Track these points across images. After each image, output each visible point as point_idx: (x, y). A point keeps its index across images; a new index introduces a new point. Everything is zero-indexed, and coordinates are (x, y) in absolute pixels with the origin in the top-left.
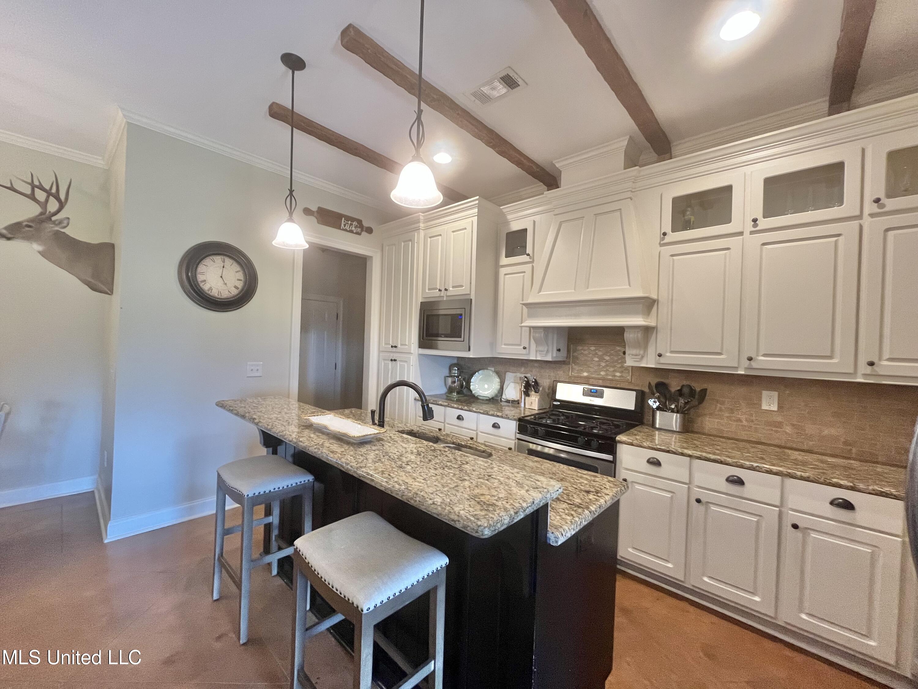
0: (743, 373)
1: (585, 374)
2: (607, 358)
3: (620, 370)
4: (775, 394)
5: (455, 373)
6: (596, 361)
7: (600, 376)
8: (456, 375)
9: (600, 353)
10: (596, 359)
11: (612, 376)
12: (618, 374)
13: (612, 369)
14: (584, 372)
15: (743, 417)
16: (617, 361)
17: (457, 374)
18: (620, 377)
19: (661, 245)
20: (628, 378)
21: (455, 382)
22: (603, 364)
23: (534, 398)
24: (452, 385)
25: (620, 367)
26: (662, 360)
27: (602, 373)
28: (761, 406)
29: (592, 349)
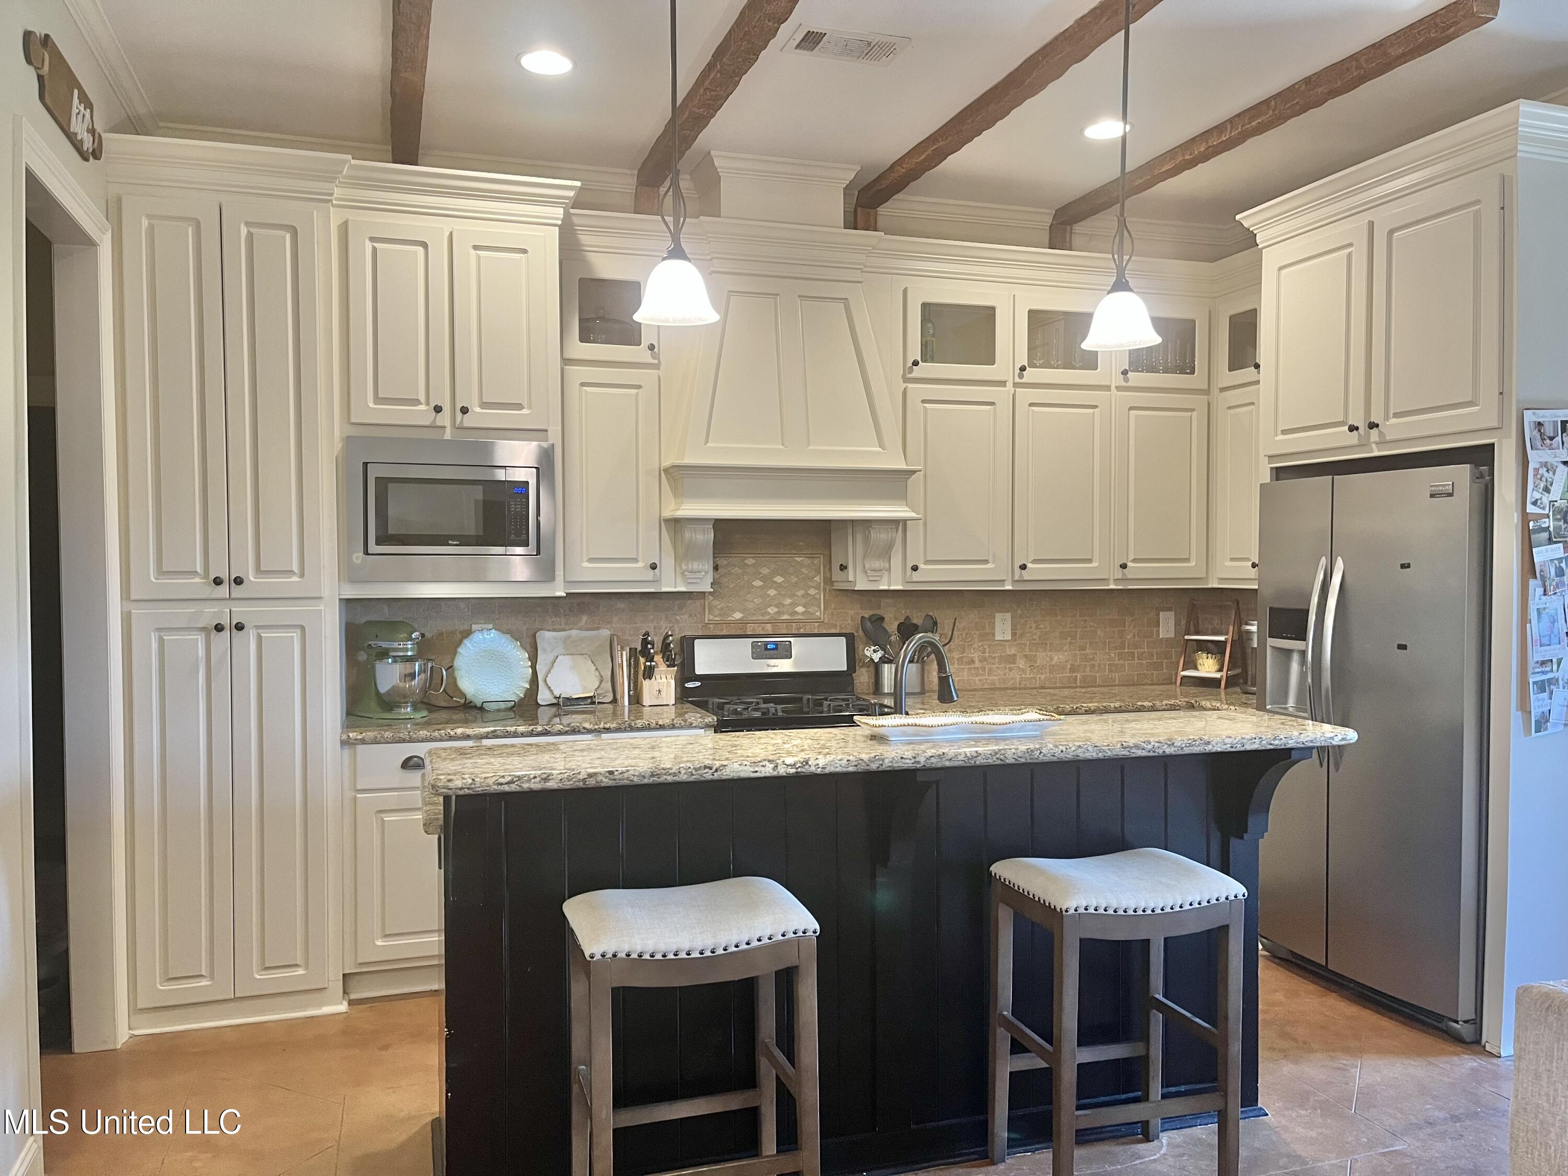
0: (1010, 588)
1: (738, 615)
2: (779, 579)
3: (804, 601)
4: (1008, 616)
5: (407, 650)
6: (759, 587)
7: (767, 617)
8: (410, 653)
9: (765, 571)
10: (758, 583)
11: (790, 615)
12: (800, 609)
13: (788, 601)
14: (734, 611)
15: (976, 656)
16: (796, 585)
17: (412, 649)
18: (803, 613)
19: (906, 380)
20: (818, 614)
21: (412, 676)
22: (772, 592)
23: (664, 680)
24: (402, 685)
25: (803, 596)
26: (916, 576)
27: (772, 610)
28: (994, 635)
29: (750, 564)
